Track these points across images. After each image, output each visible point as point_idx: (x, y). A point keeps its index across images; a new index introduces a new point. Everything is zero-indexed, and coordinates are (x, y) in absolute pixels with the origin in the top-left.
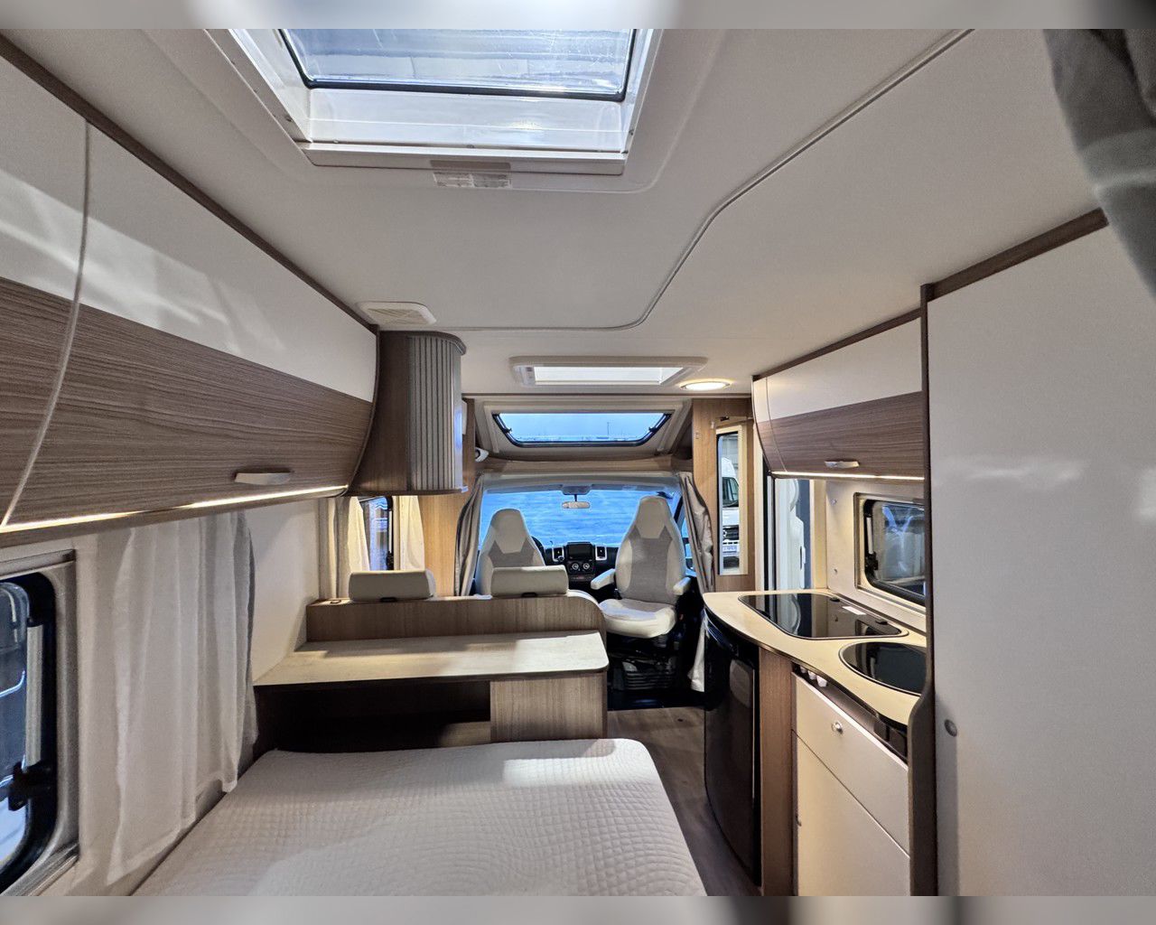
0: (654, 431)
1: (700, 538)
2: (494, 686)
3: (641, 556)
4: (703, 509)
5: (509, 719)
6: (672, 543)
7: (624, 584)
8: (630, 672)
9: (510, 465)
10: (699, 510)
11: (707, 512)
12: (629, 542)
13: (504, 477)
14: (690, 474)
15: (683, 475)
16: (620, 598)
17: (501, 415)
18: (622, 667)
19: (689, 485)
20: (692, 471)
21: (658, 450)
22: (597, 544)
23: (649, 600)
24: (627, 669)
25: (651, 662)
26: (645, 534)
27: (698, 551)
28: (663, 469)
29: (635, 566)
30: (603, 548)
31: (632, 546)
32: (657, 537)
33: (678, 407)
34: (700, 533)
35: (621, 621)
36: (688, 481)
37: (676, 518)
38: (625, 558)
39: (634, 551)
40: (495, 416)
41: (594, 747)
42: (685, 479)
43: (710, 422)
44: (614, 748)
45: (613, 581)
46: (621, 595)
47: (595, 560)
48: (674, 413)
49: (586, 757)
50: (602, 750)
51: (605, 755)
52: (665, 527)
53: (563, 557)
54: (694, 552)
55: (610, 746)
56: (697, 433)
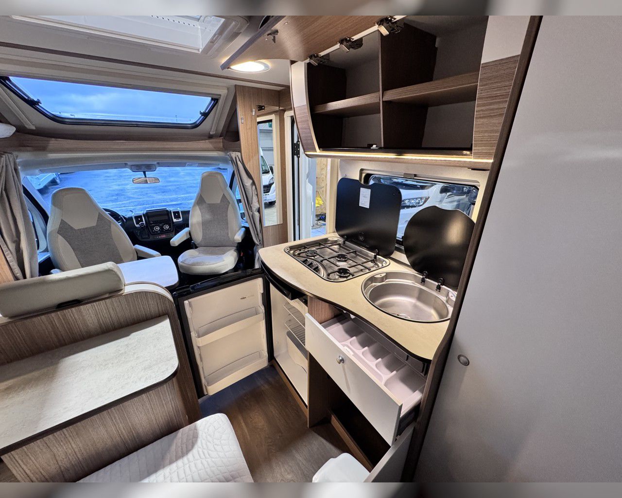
0: (205, 115)
1: (250, 202)
3: (208, 217)
4: (251, 181)
6: (230, 205)
7: (198, 237)
9: (53, 143)
10: (248, 182)
11: (254, 183)
12: (197, 208)
13: (53, 156)
14: (239, 154)
15: (234, 155)
16: (196, 248)
19: (239, 163)
20: (240, 151)
21: (211, 133)
22: (172, 209)
23: (216, 246)
26: (209, 200)
27: (249, 210)
28: (217, 149)
29: (205, 224)
30: (178, 212)
31: (200, 209)
32: (219, 202)
33: (223, 92)
34: (249, 198)
36: (238, 160)
37: (231, 186)
38: (196, 218)
39: (202, 213)
41: (173, 447)
42: (236, 158)
43: (252, 111)
44: (195, 437)
45: (189, 236)
46: (197, 245)
47: (173, 222)
48: (220, 98)
49: (164, 467)
50: (182, 449)
51: (187, 454)
52: (224, 194)
53: (144, 222)
54: (246, 212)
55: (191, 437)
56: (242, 119)
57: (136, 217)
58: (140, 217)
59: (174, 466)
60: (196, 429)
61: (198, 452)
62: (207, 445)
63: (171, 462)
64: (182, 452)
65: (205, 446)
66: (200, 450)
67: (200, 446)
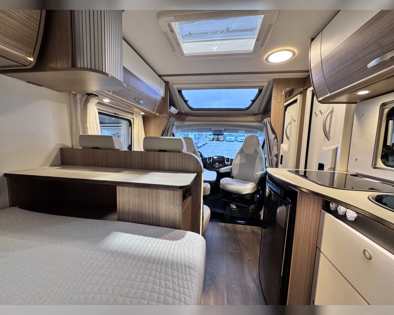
0: (254, 101)
1: (271, 150)
2: (119, 189)
3: (244, 161)
4: (274, 136)
5: (127, 209)
6: (258, 156)
7: (235, 173)
8: (233, 208)
9: (188, 118)
10: (272, 137)
11: (276, 137)
12: (239, 155)
13: (186, 123)
14: (269, 119)
15: (266, 120)
16: (233, 178)
17: (182, 91)
18: (230, 206)
19: (268, 124)
20: (270, 117)
21: (255, 112)
22: (226, 157)
23: (246, 180)
24: (232, 207)
25: (243, 205)
26: (246, 151)
27: (270, 156)
28: (257, 121)
29: (241, 165)
30: (229, 159)
31: (240, 156)
32: (252, 153)
33: (265, 84)
34: (271, 148)
35: (231, 186)
36: (268, 122)
37: (263, 147)
38: (237, 162)
39: (241, 158)
40: (180, 92)
41: (170, 234)
42: (266, 122)
43: (282, 92)
44: (182, 236)
45: (230, 171)
46: (234, 177)
47: (225, 163)
48: (263, 88)
49: (160, 238)
50: (173, 236)
51: (173, 240)
52: (256, 149)
53: (211, 160)
54: (268, 157)
55: (180, 235)
56: (274, 97)
57: (209, 158)
58: (211, 158)
59: (165, 241)
60: (185, 233)
61: (179, 243)
62: (185, 243)
63: (164, 239)
64: (172, 238)
65: (184, 243)
66: (181, 243)
67: (182, 241)
